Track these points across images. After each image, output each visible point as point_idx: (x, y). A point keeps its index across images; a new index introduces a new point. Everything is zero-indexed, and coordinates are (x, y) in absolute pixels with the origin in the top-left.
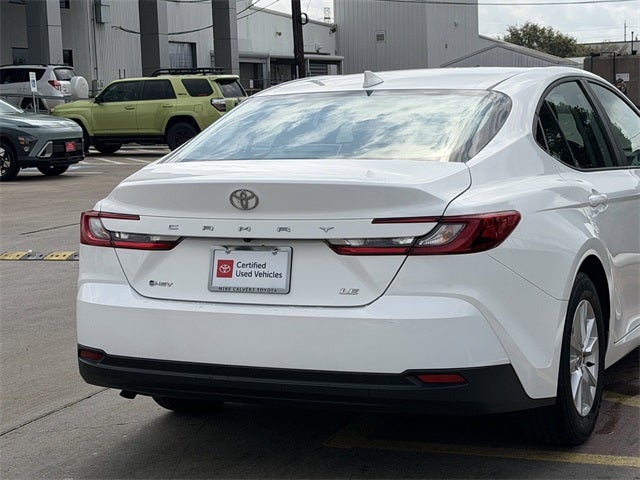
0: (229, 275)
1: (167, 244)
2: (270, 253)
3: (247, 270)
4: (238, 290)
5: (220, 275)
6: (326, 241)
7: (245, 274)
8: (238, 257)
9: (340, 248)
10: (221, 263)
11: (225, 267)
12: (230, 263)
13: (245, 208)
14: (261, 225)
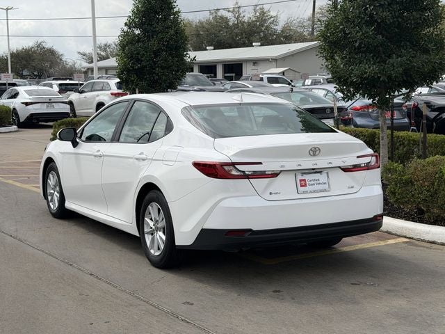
0: (305, 186)
1: (275, 175)
2: (319, 174)
3: (312, 182)
4: (311, 192)
5: (301, 186)
6: (340, 167)
7: (312, 185)
8: (307, 177)
9: (345, 170)
10: (301, 180)
11: (303, 182)
12: (305, 180)
13: (314, 155)
14: (321, 162)
